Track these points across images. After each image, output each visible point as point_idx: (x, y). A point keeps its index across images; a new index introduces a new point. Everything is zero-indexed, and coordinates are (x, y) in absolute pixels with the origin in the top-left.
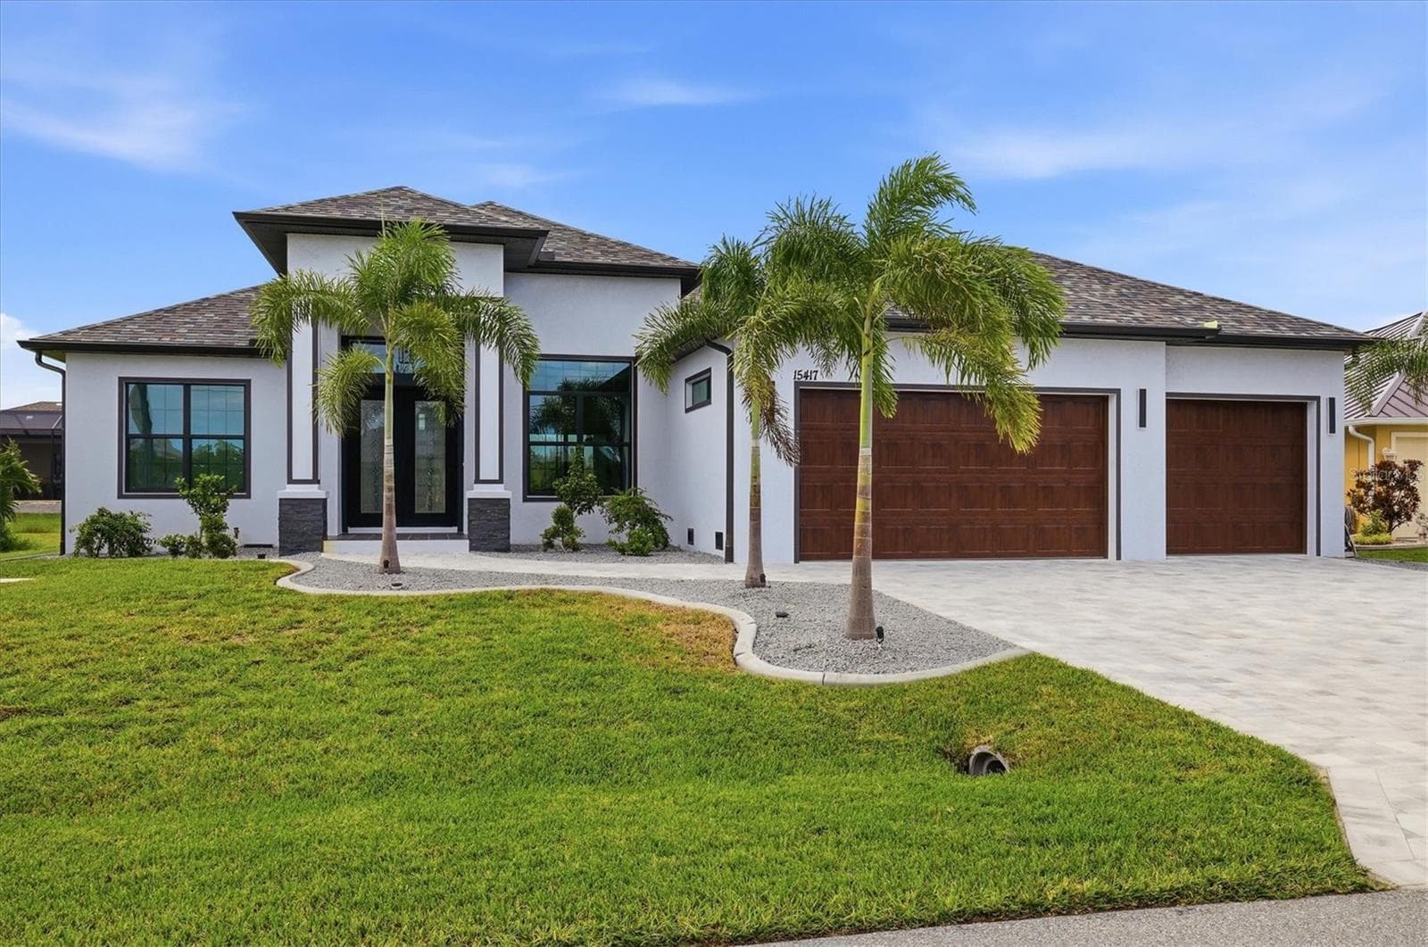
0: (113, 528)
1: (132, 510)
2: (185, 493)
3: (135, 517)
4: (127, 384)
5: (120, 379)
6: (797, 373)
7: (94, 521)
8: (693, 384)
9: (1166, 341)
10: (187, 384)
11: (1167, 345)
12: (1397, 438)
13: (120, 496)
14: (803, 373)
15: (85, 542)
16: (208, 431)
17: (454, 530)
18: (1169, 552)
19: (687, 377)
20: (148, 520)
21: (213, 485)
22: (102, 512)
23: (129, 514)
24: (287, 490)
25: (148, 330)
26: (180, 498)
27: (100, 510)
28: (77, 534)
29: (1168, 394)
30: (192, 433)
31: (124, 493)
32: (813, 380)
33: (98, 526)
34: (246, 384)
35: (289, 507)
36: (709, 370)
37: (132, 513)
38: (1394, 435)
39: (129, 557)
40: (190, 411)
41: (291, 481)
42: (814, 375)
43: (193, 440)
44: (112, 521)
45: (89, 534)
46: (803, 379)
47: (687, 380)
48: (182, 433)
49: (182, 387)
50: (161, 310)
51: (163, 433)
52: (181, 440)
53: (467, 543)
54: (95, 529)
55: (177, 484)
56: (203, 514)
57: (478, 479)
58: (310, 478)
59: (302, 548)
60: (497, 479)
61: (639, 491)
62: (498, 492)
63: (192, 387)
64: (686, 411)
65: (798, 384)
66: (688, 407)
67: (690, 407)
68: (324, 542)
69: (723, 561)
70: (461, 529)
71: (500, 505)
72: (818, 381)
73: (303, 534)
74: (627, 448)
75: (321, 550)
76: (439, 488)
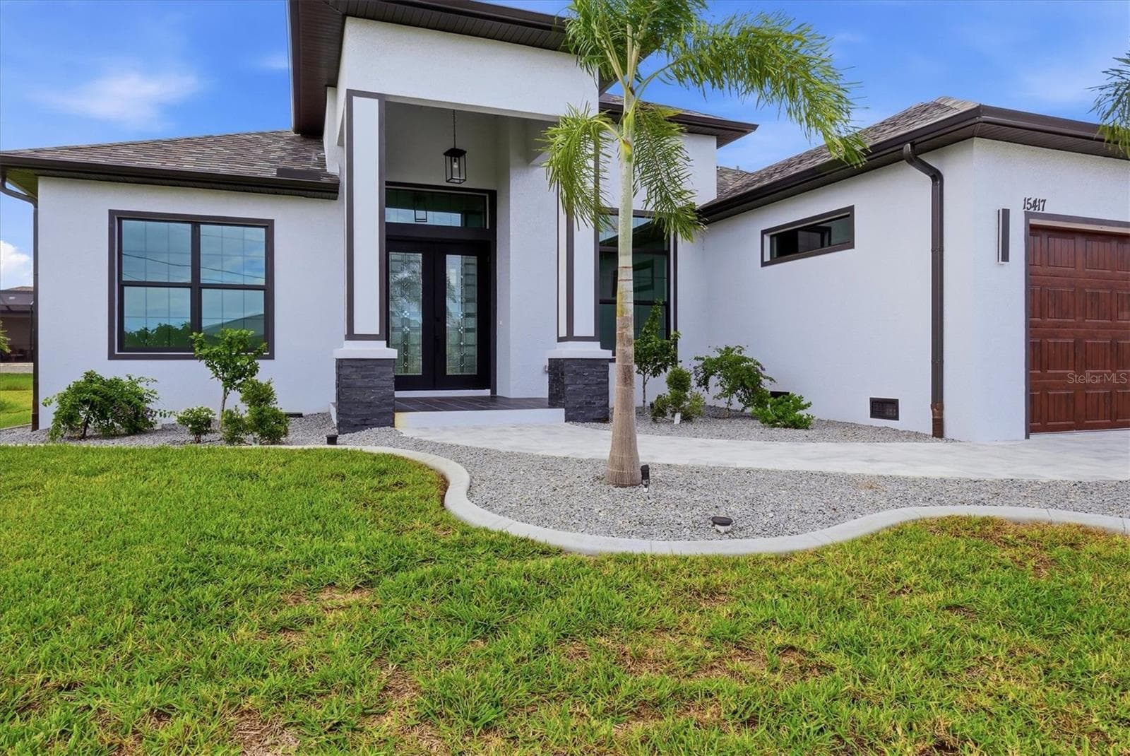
0: (106, 397)
1: (130, 374)
2: (205, 351)
3: (133, 384)
4: (120, 220)
5: (112, 213)
6: (1026, 201)
7: (78, 389)
8: (772, 237)
10: (196, 222)
13: (112, 356)
14: (1031, 201)
15: (67, 418)
16: (222, 280)
17: (487, 392)
19: (764, 228)
20: (152, 387)
21: (241, 342)
22: (90, 377)
23: (126, 380)
24: (345, 348)
26: (196, 358)
27: (87, 374)
28: (55, 407)
30: (202, 282)
31: (116, 353)
32: (1040, 211)
33: (87, 396)
34: (268, 226)
35: (351, 370)
36: (851, 209)
37: (130, 378)
39: (129, 434)
40: (199, 255)
41: (351, 335)
42: (1042, 204)
43: (203, 290)
44: (104, 389)
45: (74, 407)
46: (1032, 210)
47: (764, 232)
48: (189, 280)
49: (189, 225)
50: (159, 141)
51: (167, 281)
52: (189, 290)
53: (561, 412)
54: (80, 401)
55: (193, 341)
56: (227, 380)
57: (570, 337)
58: (378, 333)
59: (367, 422)
60: (593, 335)
61: (737, 349)
62: (594, 350)
63: (202, 226)
64: (764, 264)
65: (1028, 215)
66: (765, 260)
67: (769, 260)
68: (397, 414)
69: (926, 436)
70: (494, 391)
71: (600, 366)
72: (1045, 212)
73: (370, 404)
74: (664, 307)
75: (392, 425)
76: (471, 348)
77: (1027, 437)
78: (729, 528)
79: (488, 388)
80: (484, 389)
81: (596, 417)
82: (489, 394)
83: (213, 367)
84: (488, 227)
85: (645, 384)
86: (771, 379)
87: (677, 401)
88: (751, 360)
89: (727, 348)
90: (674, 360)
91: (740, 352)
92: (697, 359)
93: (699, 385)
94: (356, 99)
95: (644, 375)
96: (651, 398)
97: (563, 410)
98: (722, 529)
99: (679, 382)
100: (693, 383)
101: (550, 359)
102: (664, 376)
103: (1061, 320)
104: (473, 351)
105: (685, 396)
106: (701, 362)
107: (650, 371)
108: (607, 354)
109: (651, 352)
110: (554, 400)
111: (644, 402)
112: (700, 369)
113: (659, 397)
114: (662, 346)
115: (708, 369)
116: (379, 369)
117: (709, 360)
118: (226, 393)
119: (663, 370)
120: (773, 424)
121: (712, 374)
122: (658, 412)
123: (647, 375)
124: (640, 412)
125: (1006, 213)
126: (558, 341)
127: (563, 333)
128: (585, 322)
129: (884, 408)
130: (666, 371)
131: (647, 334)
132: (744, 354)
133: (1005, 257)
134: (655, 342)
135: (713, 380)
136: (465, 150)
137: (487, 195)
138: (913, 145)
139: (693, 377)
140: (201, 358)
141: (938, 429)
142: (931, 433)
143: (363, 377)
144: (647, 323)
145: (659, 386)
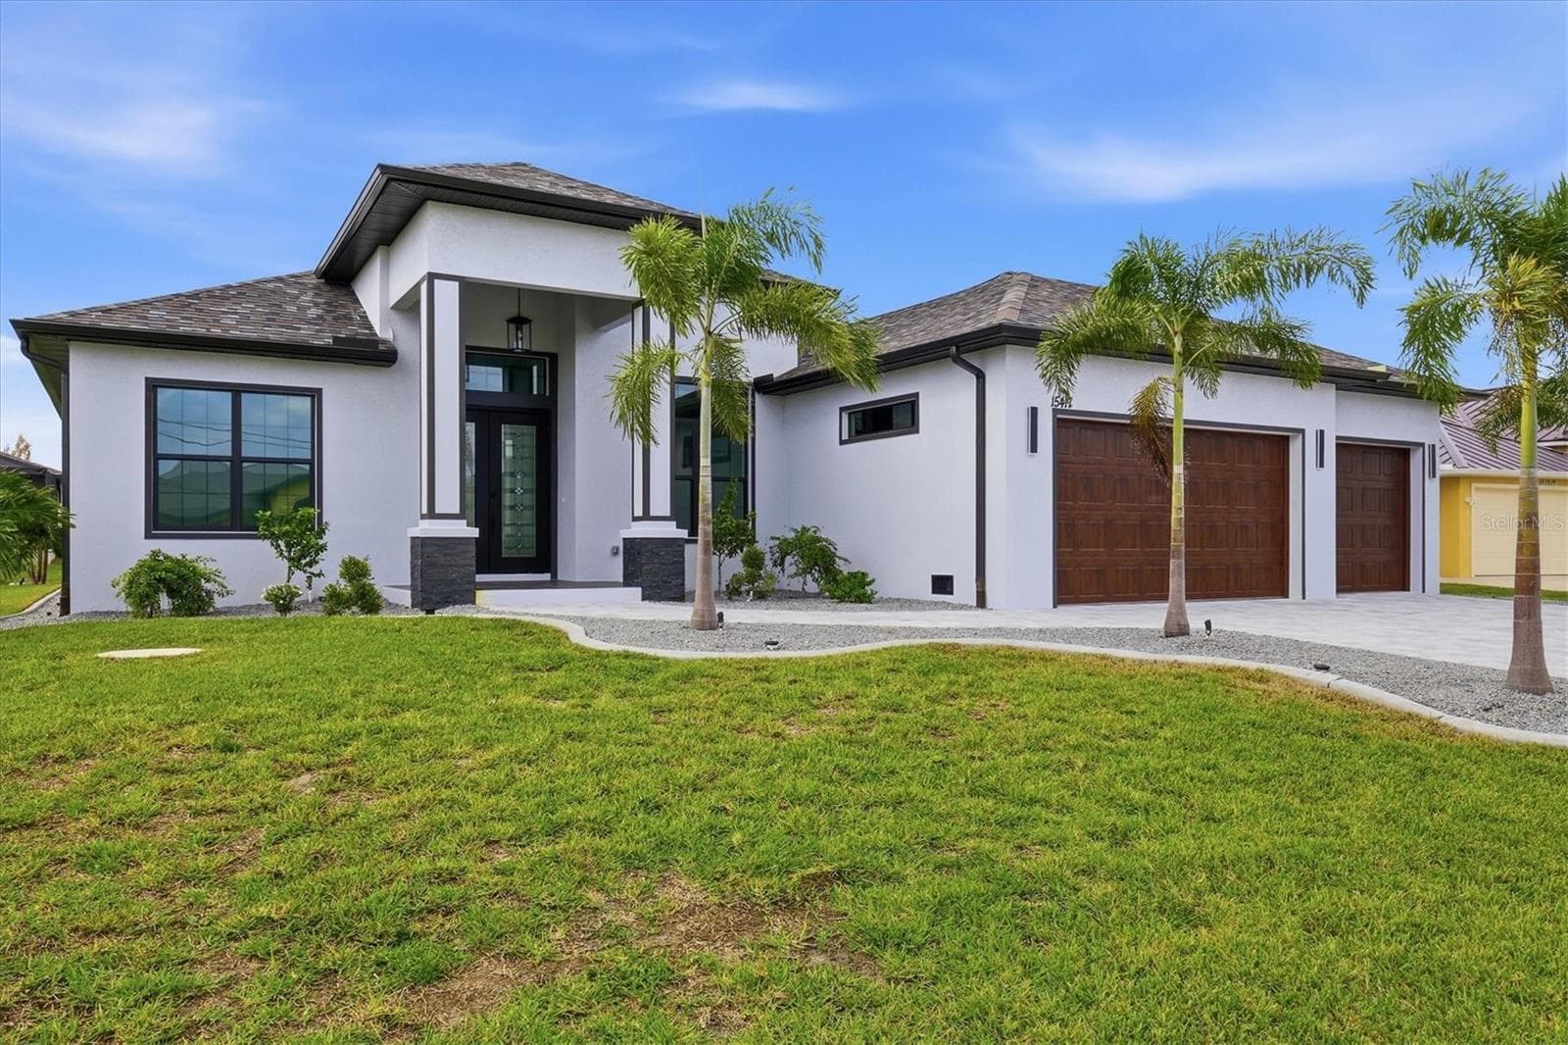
2: (268, 530)
3: (191, 562)
4: (157, 388)
5: (148, 380)
6: (1054, 401)
7: (147, 568)
8: (850, 414)
9: (1337, 384)
10: (237, 391)
11: (1337, 389)
12: (1477, 489)
13: (148, 535)
14: (1059, 399)
16: (265, 453)
17: (547, 577)
18: (1339, 591)
19: (843, 406)
22: (154, 556)
24: (422, 527)
25: (183, 318)
27: (153, 552)
28: (124, 587)
29: (1338, 438)
30: (243, 455)
31: (152, 531)
32: (1067, 407)
34: (315, 395)
35: (433, 548)
36: (915, 395)
37: (184, 557)
38: (1474, 485)
40: (240, 425)
41: (432, 514)
42: (1069, 401)
43: (244, 464)
45: (146, 586)
46: (1059, 407)
47: (842, 409)
48: (230, 454)
49: (230, 394)
51: (205, 454)
52: (228, 463)
53: (638, 591)
54: (155, 579)
55: (257, 519)
56: (293, 559)
57: (646, 516)
58: (458, 512)
59: (449, 600)
60: (669, 514)
61: (813, 529)
62: (670, 530)
63: (243, 395)
64: (842, 442)
65: (1055, 411)
66: (843, 438)
67: (847, 438)
68: (478, 592)
69: (971, 607)
70: (554, 576)
71: (675, 546)
72: (1072, 408)
73: (452, 582)
74: (742, 484)
75: (474, 602)
76: (531, 528)
77: (1055, 607)
78: (776, 647)
79: (548, 572)
80: (543, 573)
81: (672, 596)
82: (549, 579)
83: (278, 546)
84: (548, 394)
85: (720, 565)
86: (846, 560)
87: (752, 579)
88: (826, 540)
89: (804, 528)
90: (753, 541)
91: (815, 532)
92: (773, 538)
93: (775, 565)
94: (437, 282)
95: (720, 557)
96: (727, 577)
97: (640, 589)
98: (772, 647)
99: (754, 561)
100: (768, 562)
101: (624, 539)
102: (740, 556)
103: (1092, 503)
104: (532, 531)
105: (760, 575)
106: (777, 542)
107: (726, 552)
108: (684, 534)
109: (727, 532)
110: (629, 580)
111: (720, 583)
112: (776, 549)
113: (734, 575)
114: (738, 526)
115: (784, 549)
116: (462, 547)
117: (785, 540)
118: (291, 573)
119: (739, 551)
120: (841, 600)
121: (789, 554)
122: (733, 593)
123: (723, 556)
124: (718, 594)
125: (1034, 411)
126: (633, 520)
127: (639, 512)
128: (661, 503)
129: (942, 584)
130: (742, 551)
131: (722, 514)
132: (822, 534)
133: (1034, 448)
134: (731, 522)
135: (789, 559)
136: (530, 318)
137: (547, 359)
138: (958, 348)
139: (768, 556)
140: (265, 537)
141: (982, 601)
142: (975, 604)
143: (446, 555)
144: (723, 503)
145: (735, 565)
